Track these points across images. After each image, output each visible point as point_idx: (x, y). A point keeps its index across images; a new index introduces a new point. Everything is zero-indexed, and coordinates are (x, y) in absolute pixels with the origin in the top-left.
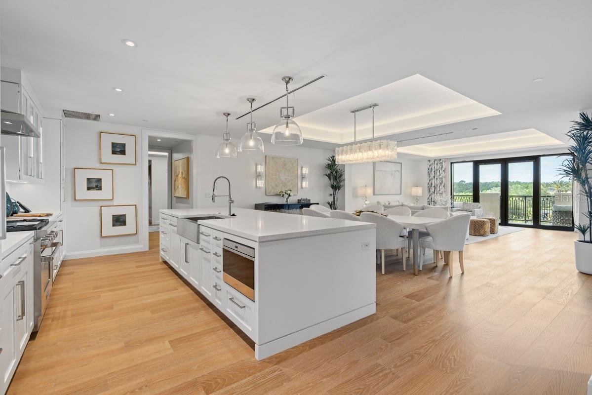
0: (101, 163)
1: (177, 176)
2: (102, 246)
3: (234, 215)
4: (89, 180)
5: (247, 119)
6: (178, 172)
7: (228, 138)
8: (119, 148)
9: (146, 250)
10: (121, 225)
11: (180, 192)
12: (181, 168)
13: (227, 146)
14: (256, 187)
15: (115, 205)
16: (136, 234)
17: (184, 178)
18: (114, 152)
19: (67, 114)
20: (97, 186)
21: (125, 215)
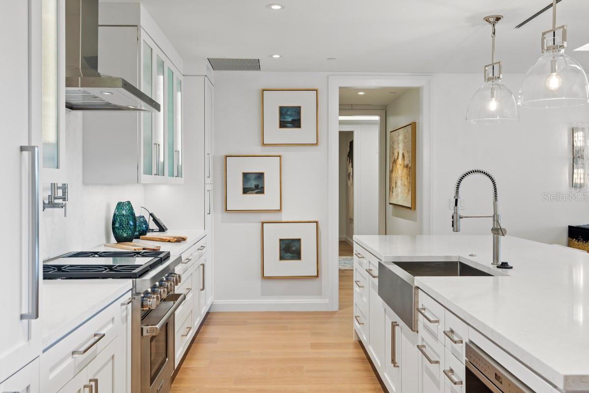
0: (264, 144)
1: (395, 162)
2: (265, 293)
3: (504, 266)
4: (245, 175)
5: (545, 21)
6: (396, 154)
7: (496, 74)
8: (290, 116)
9: (334, 310)
10: (292, 258)
11: (401, 196)
12: (401, 146)
13: (492, 94)
14: (573, 185)
15: (284, 220)
16: (317, 276)
17: (407, 166)
18: (283, 125)
19: (217, 64)
20: (257, 187)
21: (299, 240)
